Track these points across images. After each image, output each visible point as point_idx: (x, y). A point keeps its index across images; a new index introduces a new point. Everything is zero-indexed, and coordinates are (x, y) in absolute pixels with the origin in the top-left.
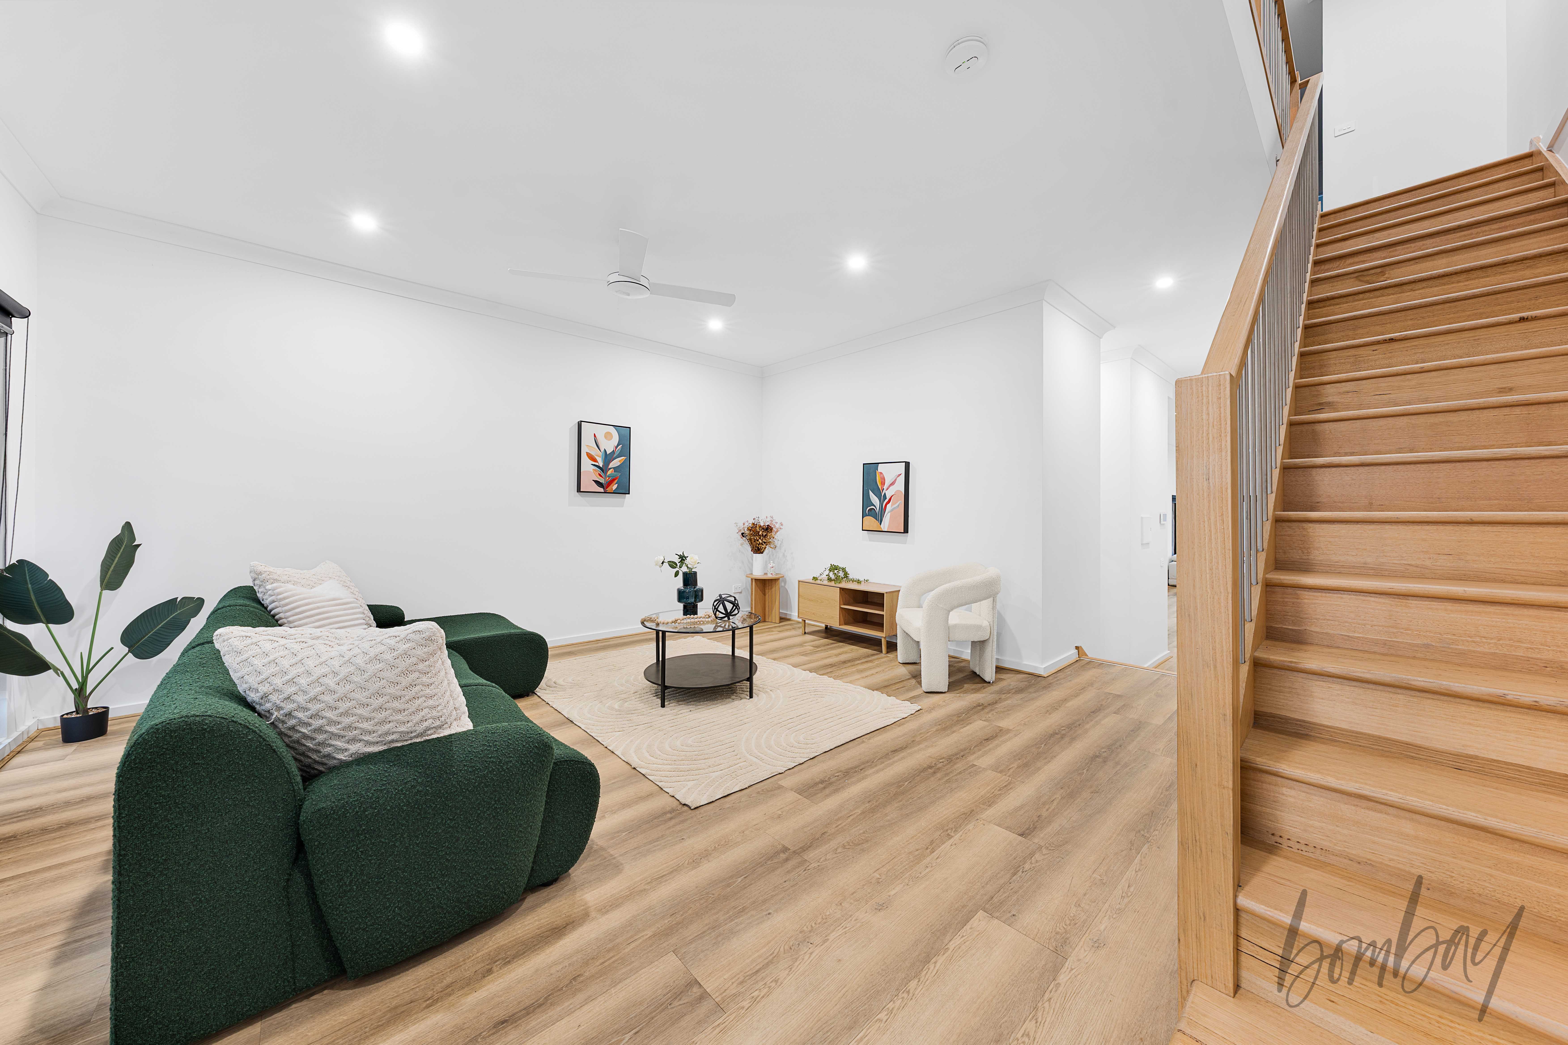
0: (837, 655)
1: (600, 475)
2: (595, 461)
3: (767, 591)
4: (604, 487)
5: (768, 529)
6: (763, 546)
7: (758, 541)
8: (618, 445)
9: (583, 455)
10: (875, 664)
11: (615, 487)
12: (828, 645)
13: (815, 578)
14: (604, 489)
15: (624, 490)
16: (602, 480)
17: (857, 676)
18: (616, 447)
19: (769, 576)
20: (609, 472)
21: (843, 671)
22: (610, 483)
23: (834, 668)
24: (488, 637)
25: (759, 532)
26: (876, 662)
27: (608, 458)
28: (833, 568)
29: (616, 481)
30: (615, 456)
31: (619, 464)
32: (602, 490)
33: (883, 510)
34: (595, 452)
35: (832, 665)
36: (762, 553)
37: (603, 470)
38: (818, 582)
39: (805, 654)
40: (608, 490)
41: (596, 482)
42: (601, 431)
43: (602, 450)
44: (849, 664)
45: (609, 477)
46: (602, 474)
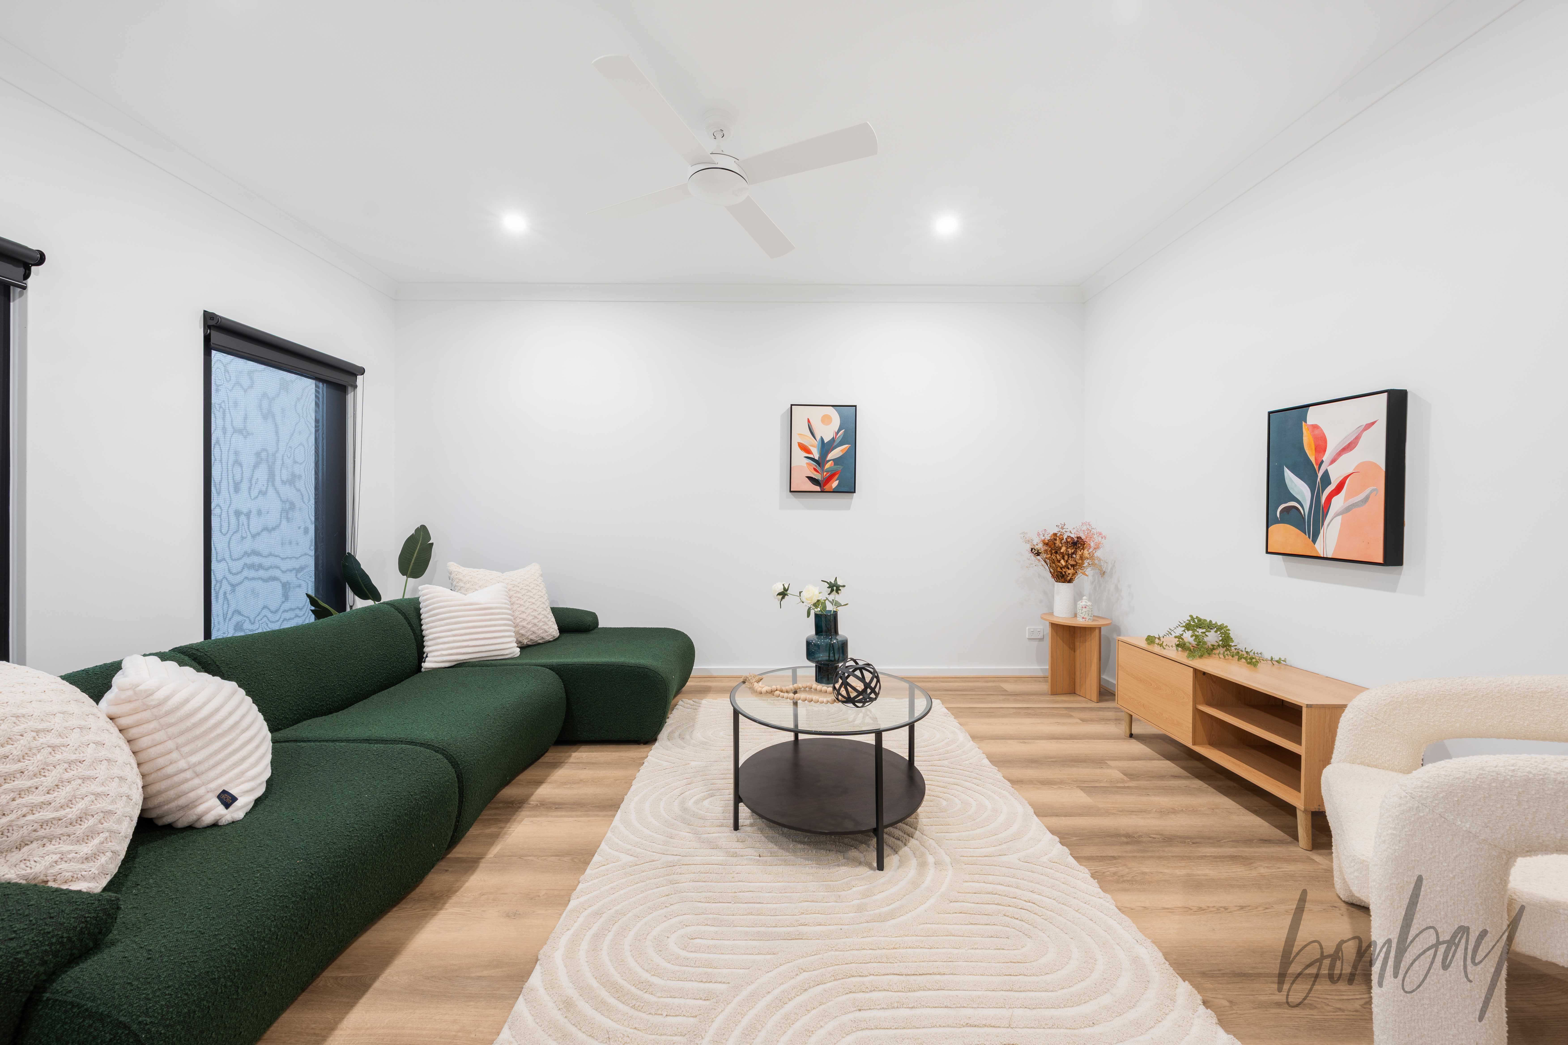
0: (1164, 812)
1: (815, 469)
2: (809, 452)
3: (1077, 644)
4: (821, 485)
5: (1077, 544)
6: (1069, 571)
7: (1059, 561)
8: (839, 430)
9: (795, 447)
10: (1254, 873)
11: (835, 484)
12: (1162, 777)
13: (1150, 640)
14: (820, 487)
15: (848, 488)
16: (817, 476)
17: (1175, 899)
18: (837, 433)
19: (1080, 621)
20: (827, 466)
21: (1147, 867)
22: (829, 479)
23: (1129, 848)
24: (597, 665)
25: (1060, 548)
26: (1263, 870)
27: (826, 447)
28: (1195, 624)
29: (837, 476)
30: (835, 444)
31: (841, 454)
32: (818, 488)
33: (1320, 511)
34: (809, 441)
35: (1131, 839)
36: (1070, 581)
37: (819, 463)
38: (1156, 649)
39: (1089, 788)
40: (827, 488)
41: (810, 478)
42: (815, 415)
43: (818, 438)
44: (1177, 850)
45: (827, 472)
46: (818, 468)
